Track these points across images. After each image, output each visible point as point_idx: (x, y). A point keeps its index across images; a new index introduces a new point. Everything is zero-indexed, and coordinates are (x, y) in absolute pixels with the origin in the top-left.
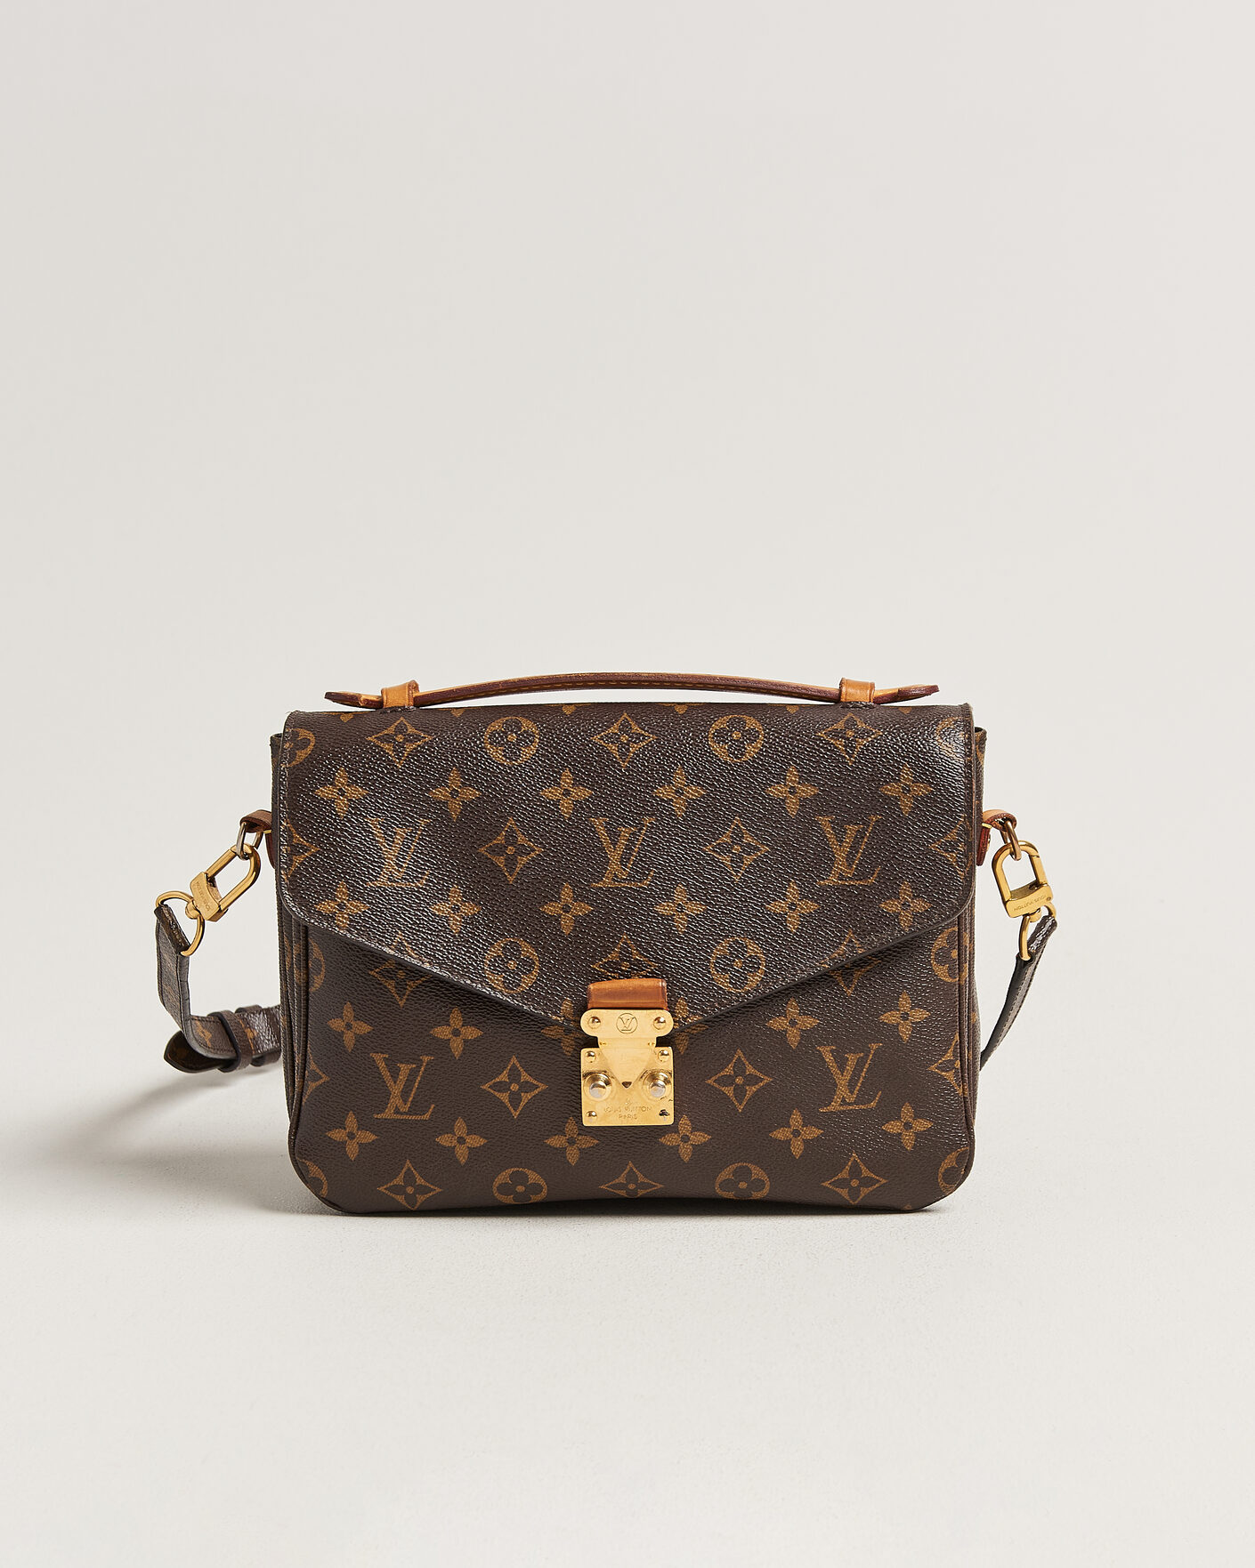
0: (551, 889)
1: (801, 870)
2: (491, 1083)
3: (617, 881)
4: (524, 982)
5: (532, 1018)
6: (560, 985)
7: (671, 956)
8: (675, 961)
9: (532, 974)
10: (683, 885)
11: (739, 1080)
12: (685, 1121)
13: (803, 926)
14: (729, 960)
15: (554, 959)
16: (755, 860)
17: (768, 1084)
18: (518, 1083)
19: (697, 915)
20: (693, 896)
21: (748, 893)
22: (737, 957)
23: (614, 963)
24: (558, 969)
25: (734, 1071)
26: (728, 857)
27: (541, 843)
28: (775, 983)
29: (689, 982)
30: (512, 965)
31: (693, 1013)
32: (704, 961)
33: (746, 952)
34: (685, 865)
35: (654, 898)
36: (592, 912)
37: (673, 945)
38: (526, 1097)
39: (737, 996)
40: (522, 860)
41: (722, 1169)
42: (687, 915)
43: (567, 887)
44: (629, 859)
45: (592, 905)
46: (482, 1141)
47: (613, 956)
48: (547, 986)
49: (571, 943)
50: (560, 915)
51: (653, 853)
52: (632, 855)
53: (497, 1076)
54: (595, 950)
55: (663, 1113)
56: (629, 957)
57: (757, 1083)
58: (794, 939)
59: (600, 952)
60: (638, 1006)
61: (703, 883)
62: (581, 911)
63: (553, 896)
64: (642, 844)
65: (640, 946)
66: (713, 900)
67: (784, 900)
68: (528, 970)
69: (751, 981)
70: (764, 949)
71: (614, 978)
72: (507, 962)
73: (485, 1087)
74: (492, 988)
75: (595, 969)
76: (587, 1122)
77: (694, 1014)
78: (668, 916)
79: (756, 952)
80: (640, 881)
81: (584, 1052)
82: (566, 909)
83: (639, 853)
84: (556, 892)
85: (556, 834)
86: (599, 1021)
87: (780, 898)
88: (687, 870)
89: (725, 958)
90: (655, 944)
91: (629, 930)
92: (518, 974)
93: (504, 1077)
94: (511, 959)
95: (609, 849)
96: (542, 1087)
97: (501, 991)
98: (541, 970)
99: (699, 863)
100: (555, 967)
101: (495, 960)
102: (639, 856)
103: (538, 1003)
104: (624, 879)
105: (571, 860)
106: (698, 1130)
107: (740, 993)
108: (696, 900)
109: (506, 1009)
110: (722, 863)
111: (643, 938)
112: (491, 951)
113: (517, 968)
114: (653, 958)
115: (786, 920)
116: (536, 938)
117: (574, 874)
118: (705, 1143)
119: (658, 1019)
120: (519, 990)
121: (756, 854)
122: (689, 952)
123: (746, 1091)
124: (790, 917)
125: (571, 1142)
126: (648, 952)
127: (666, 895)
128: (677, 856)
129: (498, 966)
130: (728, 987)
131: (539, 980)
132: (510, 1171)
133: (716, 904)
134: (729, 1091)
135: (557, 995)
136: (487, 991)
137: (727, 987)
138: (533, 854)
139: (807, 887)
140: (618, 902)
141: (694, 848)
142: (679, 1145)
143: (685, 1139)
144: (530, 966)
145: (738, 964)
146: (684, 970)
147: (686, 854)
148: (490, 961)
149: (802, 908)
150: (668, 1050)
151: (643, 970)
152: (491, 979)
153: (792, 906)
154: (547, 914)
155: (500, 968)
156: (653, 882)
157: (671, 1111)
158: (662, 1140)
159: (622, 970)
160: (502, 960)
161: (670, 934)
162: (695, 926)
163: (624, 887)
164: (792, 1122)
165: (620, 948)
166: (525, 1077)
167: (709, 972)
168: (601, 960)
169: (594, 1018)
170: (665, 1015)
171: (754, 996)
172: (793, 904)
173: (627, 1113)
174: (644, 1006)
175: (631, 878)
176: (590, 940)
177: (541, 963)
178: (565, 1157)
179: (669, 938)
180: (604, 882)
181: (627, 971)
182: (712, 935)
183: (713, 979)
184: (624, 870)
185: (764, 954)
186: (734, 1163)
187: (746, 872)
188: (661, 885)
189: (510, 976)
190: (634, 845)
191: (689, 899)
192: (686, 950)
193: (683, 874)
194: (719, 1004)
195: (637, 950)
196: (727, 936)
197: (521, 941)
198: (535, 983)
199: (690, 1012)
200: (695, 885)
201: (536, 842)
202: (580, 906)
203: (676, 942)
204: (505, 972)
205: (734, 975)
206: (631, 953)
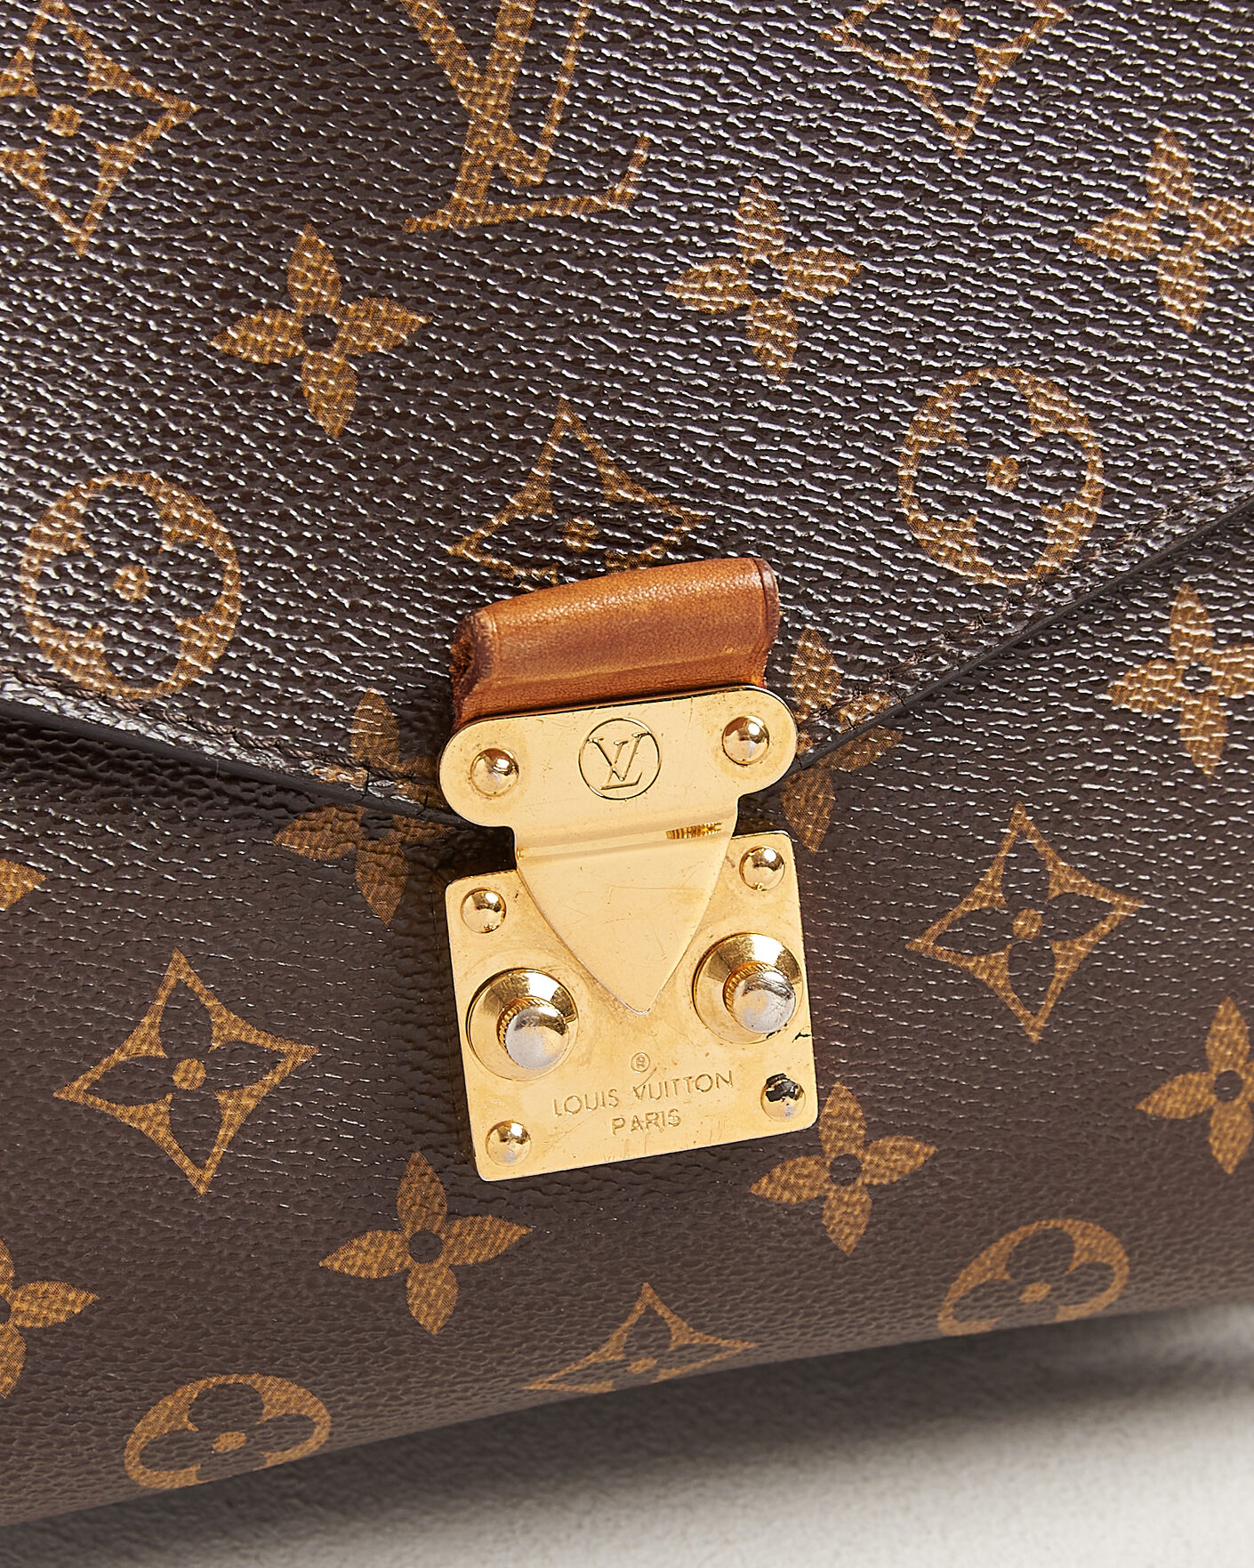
0: (249, 262)
1: (1191, 86)
2: (96, 1073)
3: (511, 199)
4: (190, 648)
5: (235, 789)
6: (335, 641)
7: (752, 472)
8: (767, 490)
9: (218, 611)
10: (765, 188)
11: (1026, 925)
12: (845, 1101)
13: (1221, 297)
14: (967, 462)
15: (295, 540)
16: (1017, 63)
17: (1128, 926)
18: (201, 1054)
19: (830, 298)
20: (806, 228)
21: (1009, 193)
22: (996, 446)
23: (538, 528)
24: (315, 579)
25: (1005, 890)
26: (920, 56)
27: (185, 80)
28: (1145, 531)
29: (829, 565)
30: (131, 583)
31: (857, 685)
32: (875, 477)
33: (1026, 423)
34: (763, 106)
35: (660, 249)
36: (422, 333)
37: (755, 431)
38: (236, 1107)
39: (1014, 600)
40: (114, 155)
41: (970, 1254)
42: (793, 303)
43: (312, 247)
44: (545, 102)
45: (419, 305)
46: (78, 1300)
47: (527, 501)
48: (282, 650)
49: (354, 466)
50: (296, 364)
51: (634, 72)
52: (555, 86)
53: (117, 1040)
54: (455, 483)
55: (778, 1089)
56: (590, 496)
57: (1087, 927)
58: (1192, 352)
59: (475, 489)
60: (655, 682)
61: (841, 172)
62: (379, 333)
63: (257, 286)
64: (587, 39)
65: (625, 447)
66: (886, 235)
67: (1140, 206)
68: (198, 597)
69: (1061, 535)
70: (1091, 404)
71: (542, 584)
72: (110, 576)
73: (75, 1091)
74: (65, 686)
75: (462, 561)
76: (493, 1166)
77: (864, 689)
78: (720, 315)
79: (1060, 421)
80: (599, 186)
81: (456, 892)
82: (319, 334)
83: (580, 74)
84: (269, 272)
85: (239, 34)
86: (513, 768)
87: (1128, 202)
88: (772, 124)
89: (950, 455)
90: (685, 434)
91: (578, 389)
92: (159, 618)
93: (144, 1041)
94: (123, 561)
95: (460, 71)
96: (296, 1054)
97: (103, 697)
98: (250, 589)
99: (814, 95)
100: (302, 570)
101: (61, 571)
102: (584, 86)
103: (258, 726)
104: (534, 187)
105: (312, 135)
106: (889, 1131)
107: (1021, 585)
108: (816, 241)
109: (124, 768)
110: (901, 85)
111: (639, 415)
112: (38, 537)
113: (154, 593)
114: (685, 488)
115: (1156, 284)
116: (210, 463)
117: (331, 188)
118: (914, 1174)
119: (737, 725)
120: (173, 679)
121: (1020, 39)
122: (819, 450)
123: (1053, 959)
124: (1169, 269)
125: (425, 1247)
126: (658, 465)
127: (704, 232)
128: (729, 73)
129: (78, 596)
130: (975, 566)
131: (249, 632)
132: (191, 1391)
133: (896, 251)
134: (992, 970)
135: (329, 683)
136: (47, 700)
137: (974, 568)
138: (155, 128)
139: (1220, 147)
140: (523, 283)
141: (789, 34)
142: (823, 1199)
143: (846, 1170)
144: (203, 579)
145: (1001, 479)
146: (803, 524)
147: (765, 60)
148: (42, 578)
149: (1212, 231)
150: (776, 844)
151: (651, 541)
152: (55, 653)
153: (1175, 227)
154: (245, 362)
155: (87, 602)
156: (647, 186)
157: (804, 1074)
158: (764, 1187)
159: (568, 553)
160: (90, 570)
161: (736, 392)
162: (829, 345)
163: (537, 218)
164: (1214, 1047)
165: (554, 466)
166: (228, 1027)
167: (900, 519)
168: (481, 522)
169: (492, 754)
170: (764, 709)
171: (1076, 592)
172: (1177, 220)
173: (642, 1109)
174: (678, 678)
175: (562, 179)
176: (428, 447)
177: (247, 561)
178: (404, 1311)
179: (737, 406)
180: (457, 207)
181: (590, 554)
182: (893, 373)
183: (916, 546)
184: (532, 150)
185: (1093, 423)
186: (1014, 1228)
187: (993, 111)
188: (684, 197)
189: (129, 628)
190: (560, 45)
191: (794, 241)
192: (802, 445)
193: (761, 143)
194: (949, 637)
195: (619, 464)
196: (948, 372)
197: (152, 483)
198: (236, 644)
199: (846, 683)
200: (808, 181)
201: (165, 78)
202: (372, 315)
203: (764, 413)
204: (106, 615)
205: (993, 519)
206: (599, 481)
